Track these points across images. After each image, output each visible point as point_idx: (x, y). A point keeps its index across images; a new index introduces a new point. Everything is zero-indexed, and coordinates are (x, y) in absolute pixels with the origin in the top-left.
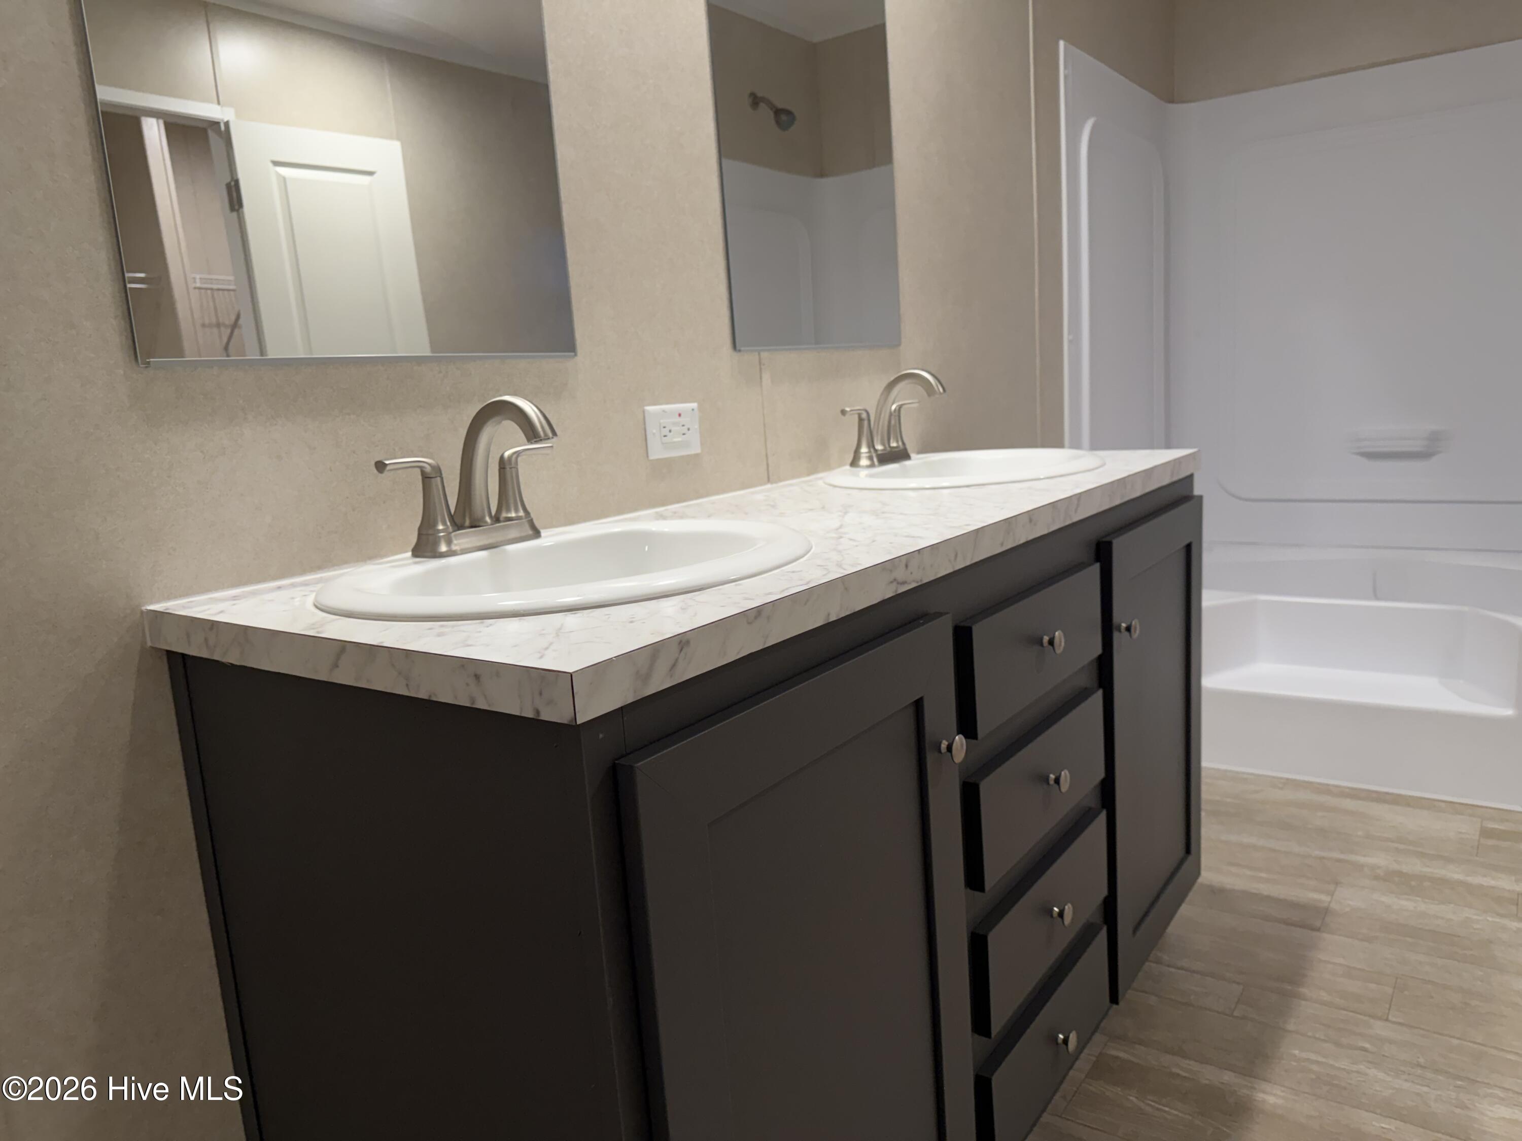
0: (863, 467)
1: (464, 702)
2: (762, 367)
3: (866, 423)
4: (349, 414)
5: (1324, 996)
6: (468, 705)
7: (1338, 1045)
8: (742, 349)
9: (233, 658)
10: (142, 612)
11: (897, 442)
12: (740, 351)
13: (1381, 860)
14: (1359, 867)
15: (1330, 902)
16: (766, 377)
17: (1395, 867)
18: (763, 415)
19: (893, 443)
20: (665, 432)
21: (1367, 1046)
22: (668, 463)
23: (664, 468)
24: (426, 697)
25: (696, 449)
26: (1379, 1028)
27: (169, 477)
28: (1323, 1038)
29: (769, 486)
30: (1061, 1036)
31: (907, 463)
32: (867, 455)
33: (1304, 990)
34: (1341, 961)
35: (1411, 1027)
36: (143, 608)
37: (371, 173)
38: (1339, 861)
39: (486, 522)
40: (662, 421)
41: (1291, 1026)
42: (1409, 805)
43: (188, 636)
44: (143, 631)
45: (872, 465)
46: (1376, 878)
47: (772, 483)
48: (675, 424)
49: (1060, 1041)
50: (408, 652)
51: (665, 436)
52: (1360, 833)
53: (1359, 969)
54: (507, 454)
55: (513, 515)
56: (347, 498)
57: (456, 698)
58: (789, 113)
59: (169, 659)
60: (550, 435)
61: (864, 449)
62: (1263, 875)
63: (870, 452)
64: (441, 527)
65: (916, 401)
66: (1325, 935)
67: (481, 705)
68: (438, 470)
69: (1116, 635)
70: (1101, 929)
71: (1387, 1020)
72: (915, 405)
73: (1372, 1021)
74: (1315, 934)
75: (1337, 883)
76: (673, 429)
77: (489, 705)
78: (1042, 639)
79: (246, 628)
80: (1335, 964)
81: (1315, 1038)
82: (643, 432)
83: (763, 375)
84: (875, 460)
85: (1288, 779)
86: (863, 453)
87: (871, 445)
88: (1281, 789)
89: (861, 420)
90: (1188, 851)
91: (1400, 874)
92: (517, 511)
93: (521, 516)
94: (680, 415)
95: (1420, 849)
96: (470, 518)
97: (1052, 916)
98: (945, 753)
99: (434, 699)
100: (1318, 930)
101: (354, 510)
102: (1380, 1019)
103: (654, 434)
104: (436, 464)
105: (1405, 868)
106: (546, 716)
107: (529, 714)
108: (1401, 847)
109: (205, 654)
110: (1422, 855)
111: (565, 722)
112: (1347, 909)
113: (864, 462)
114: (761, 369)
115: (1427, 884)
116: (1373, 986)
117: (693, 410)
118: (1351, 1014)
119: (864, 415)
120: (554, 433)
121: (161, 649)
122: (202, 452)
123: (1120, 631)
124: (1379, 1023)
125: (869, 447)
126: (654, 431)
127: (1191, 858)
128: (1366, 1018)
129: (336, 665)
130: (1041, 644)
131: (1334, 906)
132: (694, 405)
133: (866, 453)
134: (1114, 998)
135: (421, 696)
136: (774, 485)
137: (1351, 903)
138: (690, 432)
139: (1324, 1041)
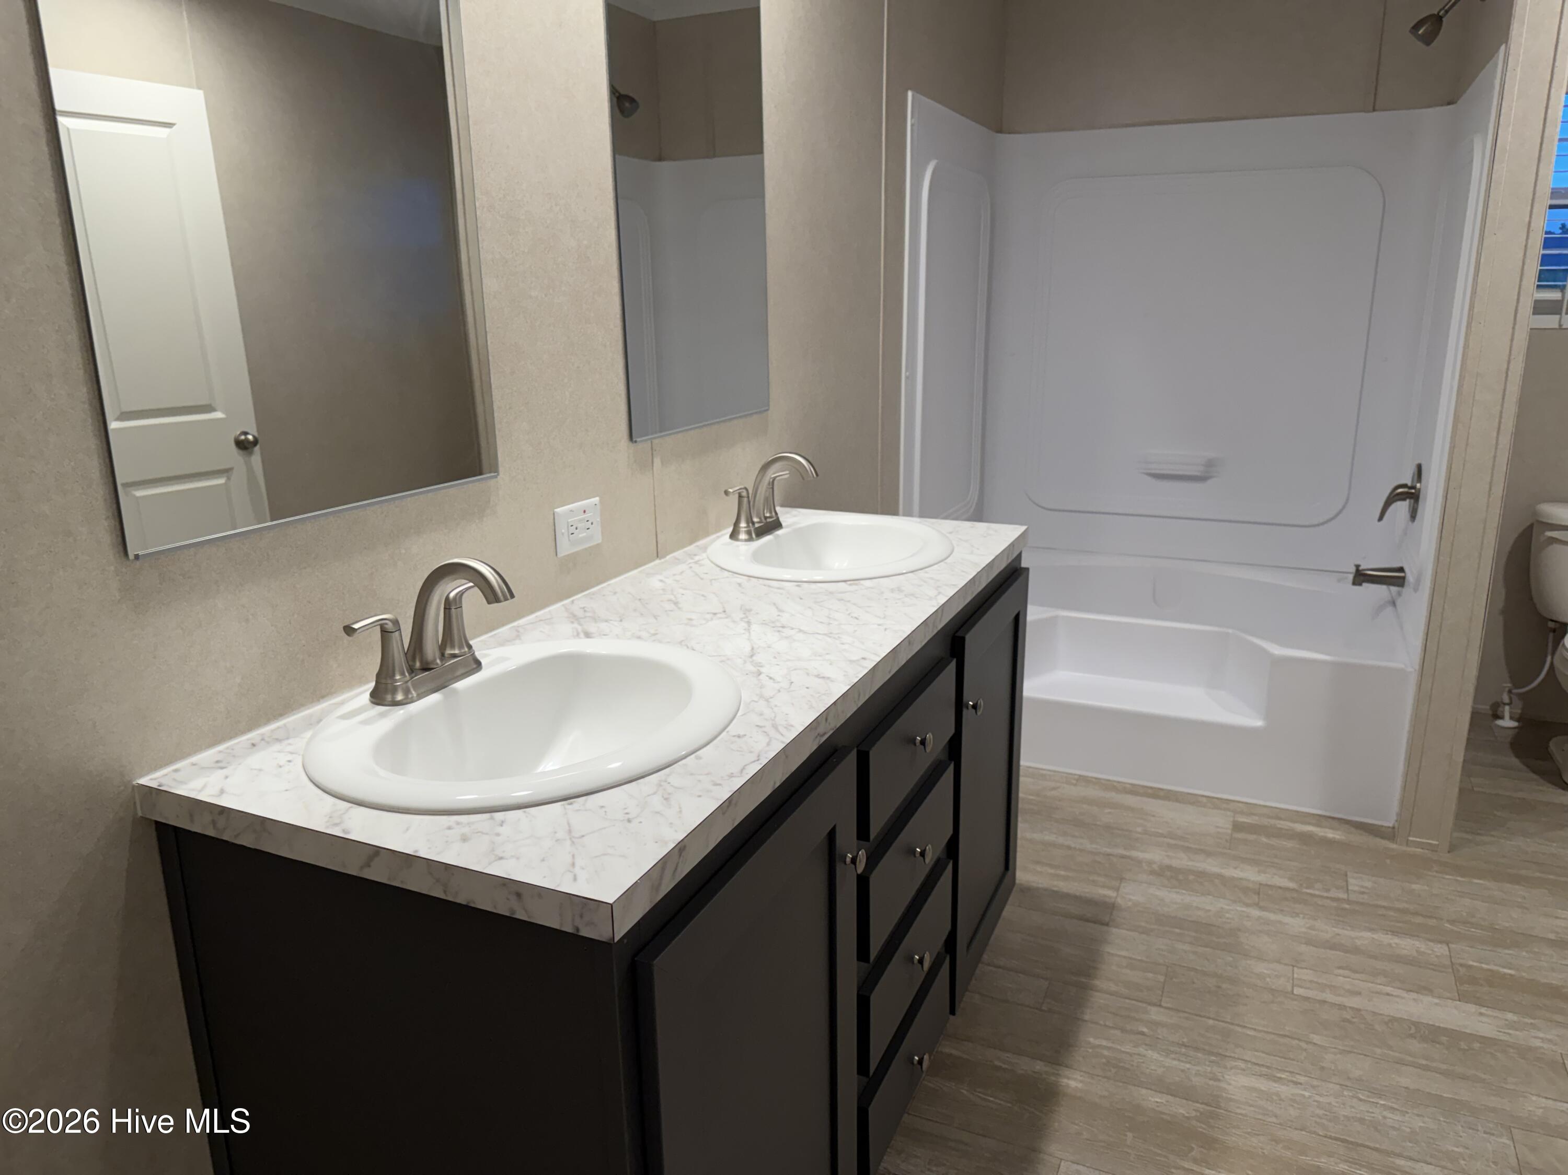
0: (741, 540)
1: (503, 910)
2: (654, 453)
3: (745, 500)
4: (305, 568)
5: (1113, 988)
6: (508, 914)
7: (1123, 1030)
8: (638, 440)
9: (246, 841)
10: (134, 786)
11: (771, 513)
12: (636, 442)
13: (1155, 855)
14: (1139, 862)
15: (1116, 897)
16: (657, 461)
17: (1167, 862)
18: (654, 496)
19: (767, 513)
20: (572, 529)
21: (1145, 1030)
22: (573, 558)
23: (570, 563)
24: (464, 903)
25: (598, 539)
26: (1155, 1014)
27: (155, 658)
28: (1111, 1025)
29: (657, 561)
30: (917, 1058)
31: (780, 532)
32: (746, 529)
33: (1097, 982)
34: (1123, 953)
35: (1178, 1011)
36: (134, 783)
37: (169, 125)
38: (1123, 857)
39: (437, 664)
40: (569, 520)
41: (1087, 1017)
42: (1177, 801)
43: (191, 816)
44: (135, 803)
45: (750, 539)
46: (1152, 872)
47: (660, 559)
48: (580, 521)
49: (915, 1062)
50: (448, 866)
51: (572, 534)
52: (1139, 829)
53: (1139, 960)
54: (452, 595)
55: (457, 652)
56: (304, 646)
57: (495, 907)
58: (632, 100)
59: (157, 829)
60: (509, 597)
61: (743, 524)
62: (1062, 873)
63: (748, 526)
64: (398, 677)
65: (787, 472)
66: (1114, 930)
67: (521, 915)
68: (396, 622)
69: (965, 712)
70: (945, 958)
71: (1160, 1006)
72: (786, 476)
73: (1149, 1007)
74: (1105, 928)
75: (1122, 879)
76: (579, 525)
77: (529, 917)
78: (915, 739)
79: (263, 820)
80: (1119, 956)
81: (1105, 1025)
82: (553, 533)
83: (655, 460)
84: (754, 536)
85: (1080, 776)
86: (742, 527)
87: (750, 521)
88: (1075, 785)
89: (740, 496)
90: (1007, 867)
91: (1169, 868)
92: (461, 647)
93: (465, 652)
94: (585, 512)
95: (1186, 844)
96: (421, 662)
97: (913, 962)
98: (849, 864)
99: (473, 905)
100: (1107, 925)
101: (309, 656)
102: (1155, 1005)
103: (563, 534)
104: (394, 618)
105: (1175, 863)
106: (585, 932)
107: (569, 929)
108: (1172, 842)
109: (211, 832)
110: (1187, 849)
111: (604, 940)
112: (1130, 904)
113: (743, 536)
114: (652, 454)
115: (1191, 877)
116: (1150, 975)
117: (596, 505)
118: (1134, 1002)
119: (744, 494)
120: (512, 596)
121: (151, 820)
122: (182, 629)
123: (967, 708)
124: (1153, 1009)
125: (748, 523)
126: (563, 531)
127: (1010, 873)
128: (1144, 1005)
129: (368, 865)
130: (915, 744)
131: (1119, 900)
132: (596, 500)
133: (745, 527)
134: (953, 1011)
135: (459, 900)
136: (663, 560)
137: (1133, 898)
138: (593, 525)
139: (1112, 1028)
